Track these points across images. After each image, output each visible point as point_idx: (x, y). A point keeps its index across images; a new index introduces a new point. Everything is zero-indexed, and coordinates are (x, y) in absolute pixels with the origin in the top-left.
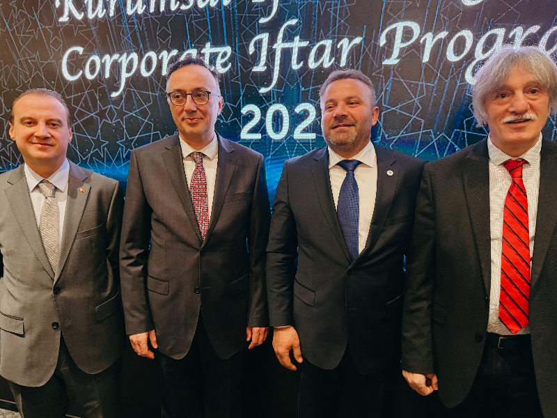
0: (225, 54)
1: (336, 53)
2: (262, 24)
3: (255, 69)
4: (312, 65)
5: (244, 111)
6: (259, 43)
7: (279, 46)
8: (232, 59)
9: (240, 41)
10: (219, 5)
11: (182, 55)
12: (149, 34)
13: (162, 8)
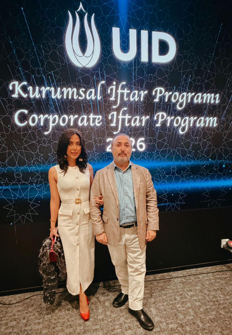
0: (99, 119)
1: (141, 121)
2: (114, 108)
3: (112, 125)
4: (133, 125)
5: (108, 140)
6: (113, 115)
7: (121, 117)
8: (102, 120)
9: (105, 114)
10: (96, 99)
11: (80, 117)
12: (64, 107)
13: (70, 97)
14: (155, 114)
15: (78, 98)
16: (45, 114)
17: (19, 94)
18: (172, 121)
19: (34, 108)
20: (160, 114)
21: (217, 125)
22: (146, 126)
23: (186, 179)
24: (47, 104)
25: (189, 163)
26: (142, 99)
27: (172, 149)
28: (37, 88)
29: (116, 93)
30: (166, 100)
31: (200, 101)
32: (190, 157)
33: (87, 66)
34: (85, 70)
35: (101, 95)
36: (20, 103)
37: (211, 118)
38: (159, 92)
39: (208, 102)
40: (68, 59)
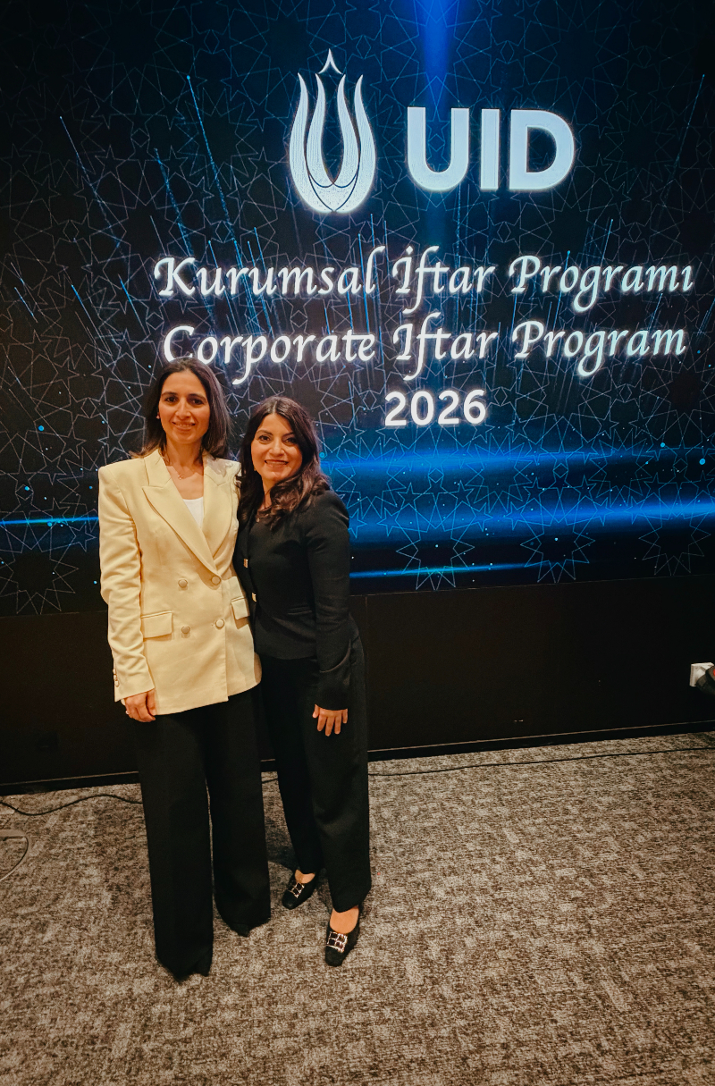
0: (368, 342)
1: (475, 345)
2: (406, 315)
3: (399, 358)
4: (455, 356)
5: (389, 397)
6: (404, 332)
7: (423, 336)
8: (376, 347)
9: (384, 330)
10: (362, 292)
11: (320, 341)
12: (281, 317)
13: (297, 290)
14: (515, 327)
15: (316, 292)
16: (236, 335)
17: (176, 288)
18: (559, 344)
19: (209, 320)
20: (528, 324)
21: (685, 351)
22: (490, 359)
23: (594, 498)
24: (242, 310)
25: (604, 456)
26: (479, 289)
27: (558, 419)
28: (219, 271)
29: (414, 276)
30: (545, 288)
31: (637, 286)
32: (605, 439)
33: (340, 211)
34: (335, 220)
35: (374, 281)
36: (179, 310)
37: (669, 332)
38: (527, 268)
39: (661, 288)
40: (295, 196)
